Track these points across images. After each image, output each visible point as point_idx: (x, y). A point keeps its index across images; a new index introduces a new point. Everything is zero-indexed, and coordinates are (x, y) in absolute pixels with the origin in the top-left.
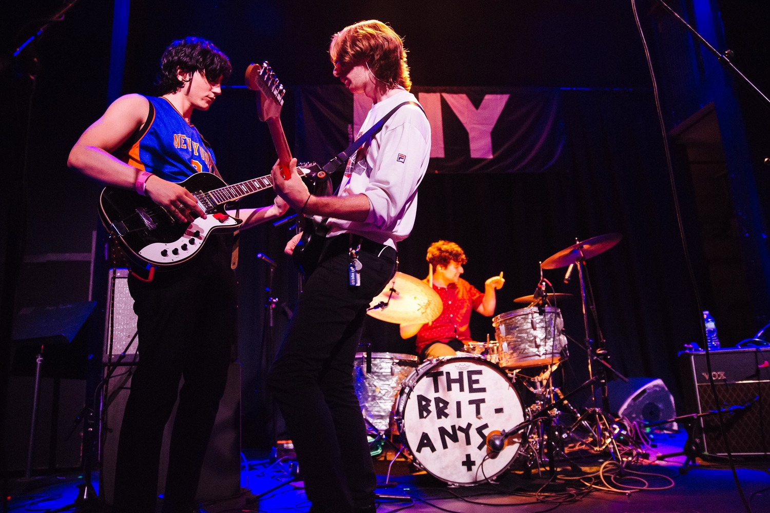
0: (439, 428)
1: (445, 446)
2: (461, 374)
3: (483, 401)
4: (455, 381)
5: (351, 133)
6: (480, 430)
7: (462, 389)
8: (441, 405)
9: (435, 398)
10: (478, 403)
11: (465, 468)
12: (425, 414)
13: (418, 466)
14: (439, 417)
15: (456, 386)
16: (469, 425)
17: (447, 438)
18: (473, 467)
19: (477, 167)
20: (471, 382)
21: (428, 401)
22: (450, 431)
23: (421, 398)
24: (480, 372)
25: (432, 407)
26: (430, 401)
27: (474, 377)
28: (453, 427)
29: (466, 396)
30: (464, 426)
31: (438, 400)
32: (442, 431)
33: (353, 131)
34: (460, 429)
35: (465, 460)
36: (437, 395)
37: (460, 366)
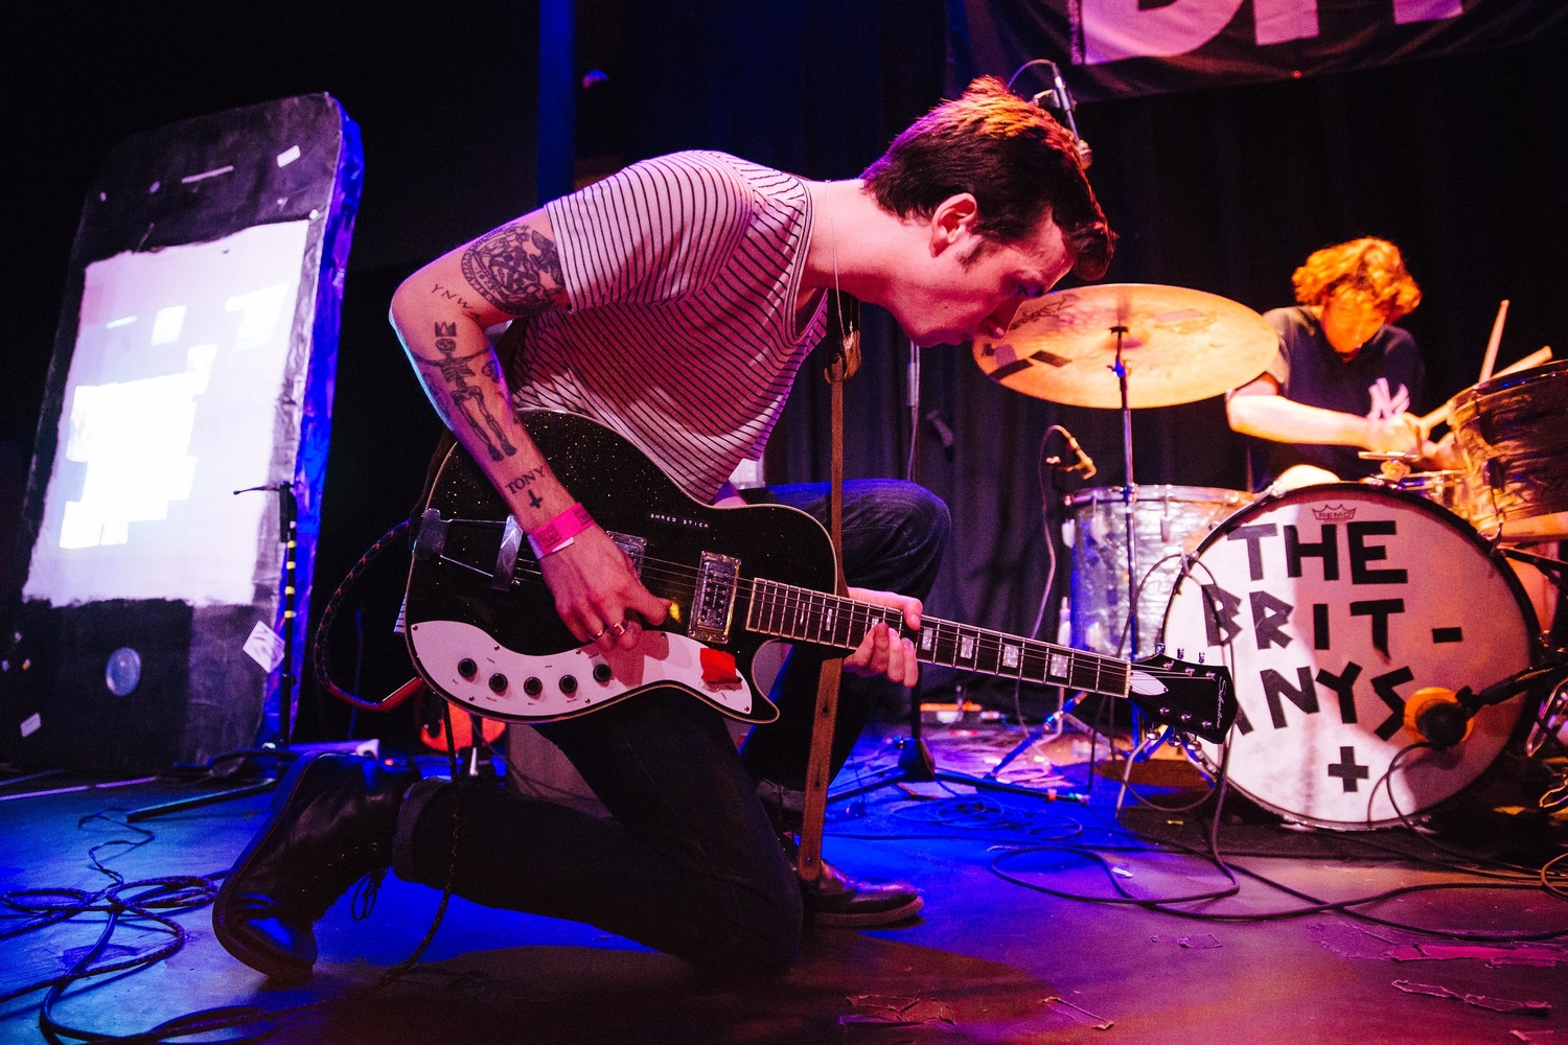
0: (1264, 674)
1: (1279, 721)
2: (1329, 532)
3: (1397, 606)
4: (1311, 550)
5: (1076, 12)
6: (1385, 686)
7: (1331, 573)
8: (1269, 613)
9: (1252, 595)
10: (1379, 612)
11: (1338, 781)
12: (1224, 634)
13: (1199, 765)
14: (1263, 644)
15: (1313, 565)
16: (1353, 670)
17: (1284, 699)
18: (1360, 782)
19: (1416, 43)
20: (1359, 554)
21: (1232, 602)
22: (1296, 684)
23: (1210, 593)
24: (1388, 528)
25: (1244, 617)
26: (1238, 601)
27: (1369, 541)
28: (1304, 673)
29: (1342, 593)
30: (1337, 672)
31: (1260, 601)
32: (1273, 683)
33: (1079, 9)
34: (1325, 677)
35: (1337, 760)
36: (1257, 586)
37: (1327, 511)
